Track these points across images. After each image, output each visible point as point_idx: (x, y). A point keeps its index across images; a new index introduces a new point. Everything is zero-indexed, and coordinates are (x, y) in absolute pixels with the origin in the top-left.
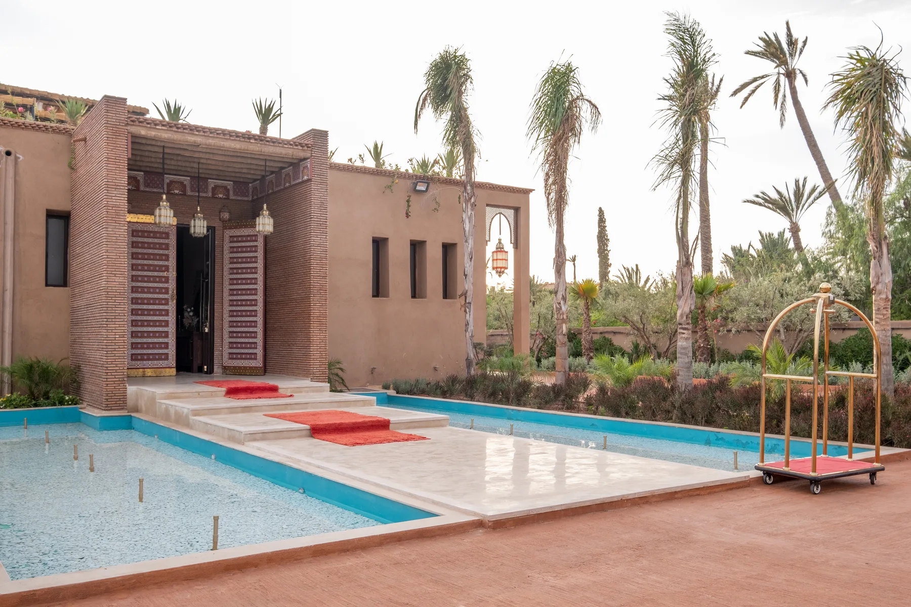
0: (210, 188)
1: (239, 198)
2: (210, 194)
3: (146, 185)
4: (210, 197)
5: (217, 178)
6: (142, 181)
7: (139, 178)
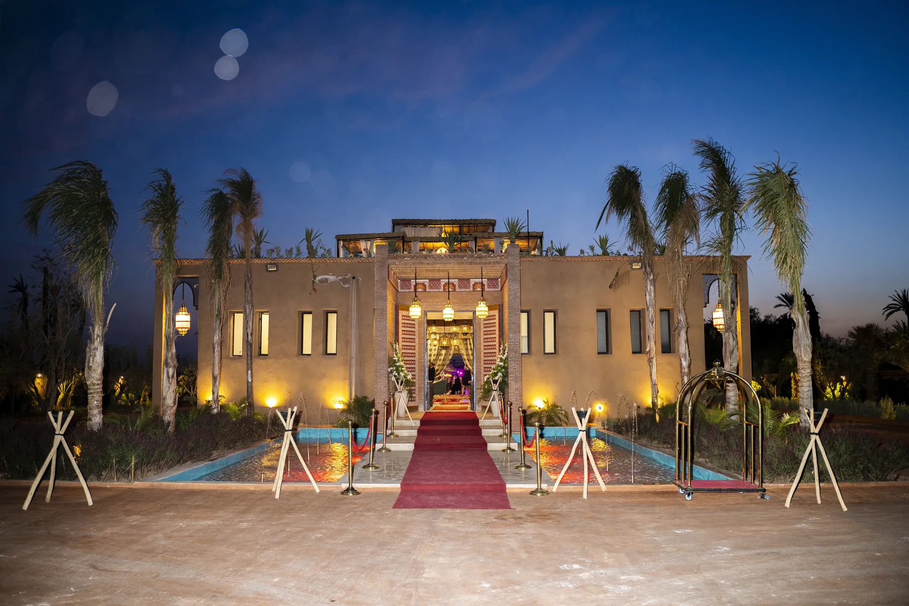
0: (471, 285)
1: (492, 290)
2: (472, 289)
3: (431, 287)
4: (471, 291)
5: (476, 277)
6: (427, 285)
7: (426, 284)
